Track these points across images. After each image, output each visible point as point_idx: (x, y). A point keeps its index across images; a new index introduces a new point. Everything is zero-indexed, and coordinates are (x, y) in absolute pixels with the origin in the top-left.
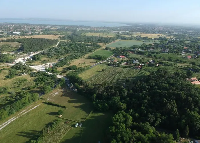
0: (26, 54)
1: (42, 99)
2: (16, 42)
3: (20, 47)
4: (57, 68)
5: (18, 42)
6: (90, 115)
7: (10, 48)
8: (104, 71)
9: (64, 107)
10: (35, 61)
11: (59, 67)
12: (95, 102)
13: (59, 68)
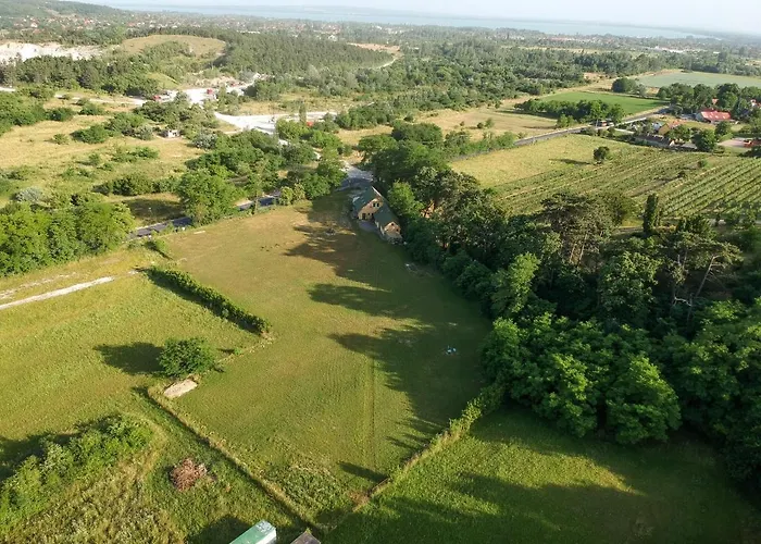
0: (232, 79)
1: (152, 246)
2: (212, 36)
3: (220, 54)
4: (340, 130)
5: (221, 38)
6: (440, 443)
7: (181, 57)
8: (607, 163)
9: (252, 325)
10: (255, 100)
11: (349, 129)
12: (514, 327)
13: (346, 132)
